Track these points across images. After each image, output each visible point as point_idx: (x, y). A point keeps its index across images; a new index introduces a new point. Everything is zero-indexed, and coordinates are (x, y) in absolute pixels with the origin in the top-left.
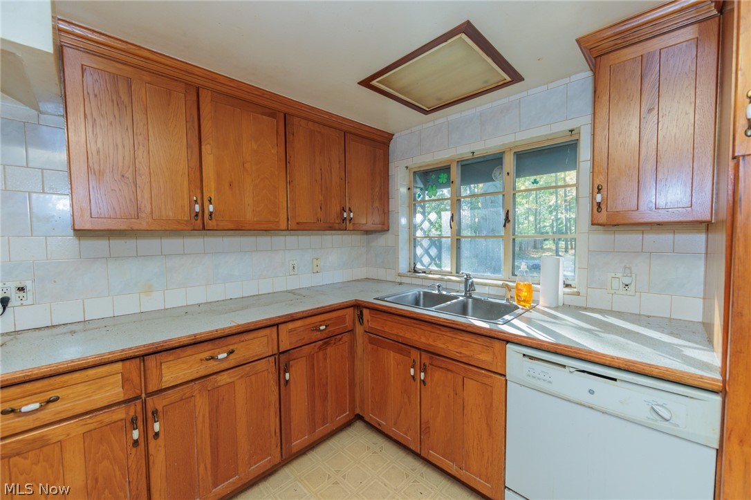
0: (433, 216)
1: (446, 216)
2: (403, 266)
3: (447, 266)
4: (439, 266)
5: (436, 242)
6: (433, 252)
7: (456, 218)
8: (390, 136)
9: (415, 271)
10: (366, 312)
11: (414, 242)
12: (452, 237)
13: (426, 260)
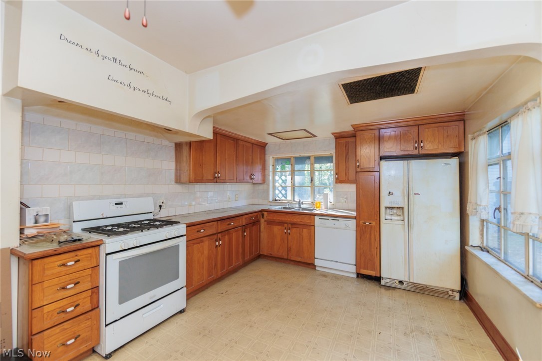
0: (283, 178)
1: (289, 178)
2: (271, 199)
3: (289, 197)
4: (286, 198)
5: (284, 188)
6: (283, 192)
7: (293, 179)
8: (266, 144)
9: (276, 200)
10: (265, 214)
11: (274, 188)
12: (291, 186)
13: (280, 195)
